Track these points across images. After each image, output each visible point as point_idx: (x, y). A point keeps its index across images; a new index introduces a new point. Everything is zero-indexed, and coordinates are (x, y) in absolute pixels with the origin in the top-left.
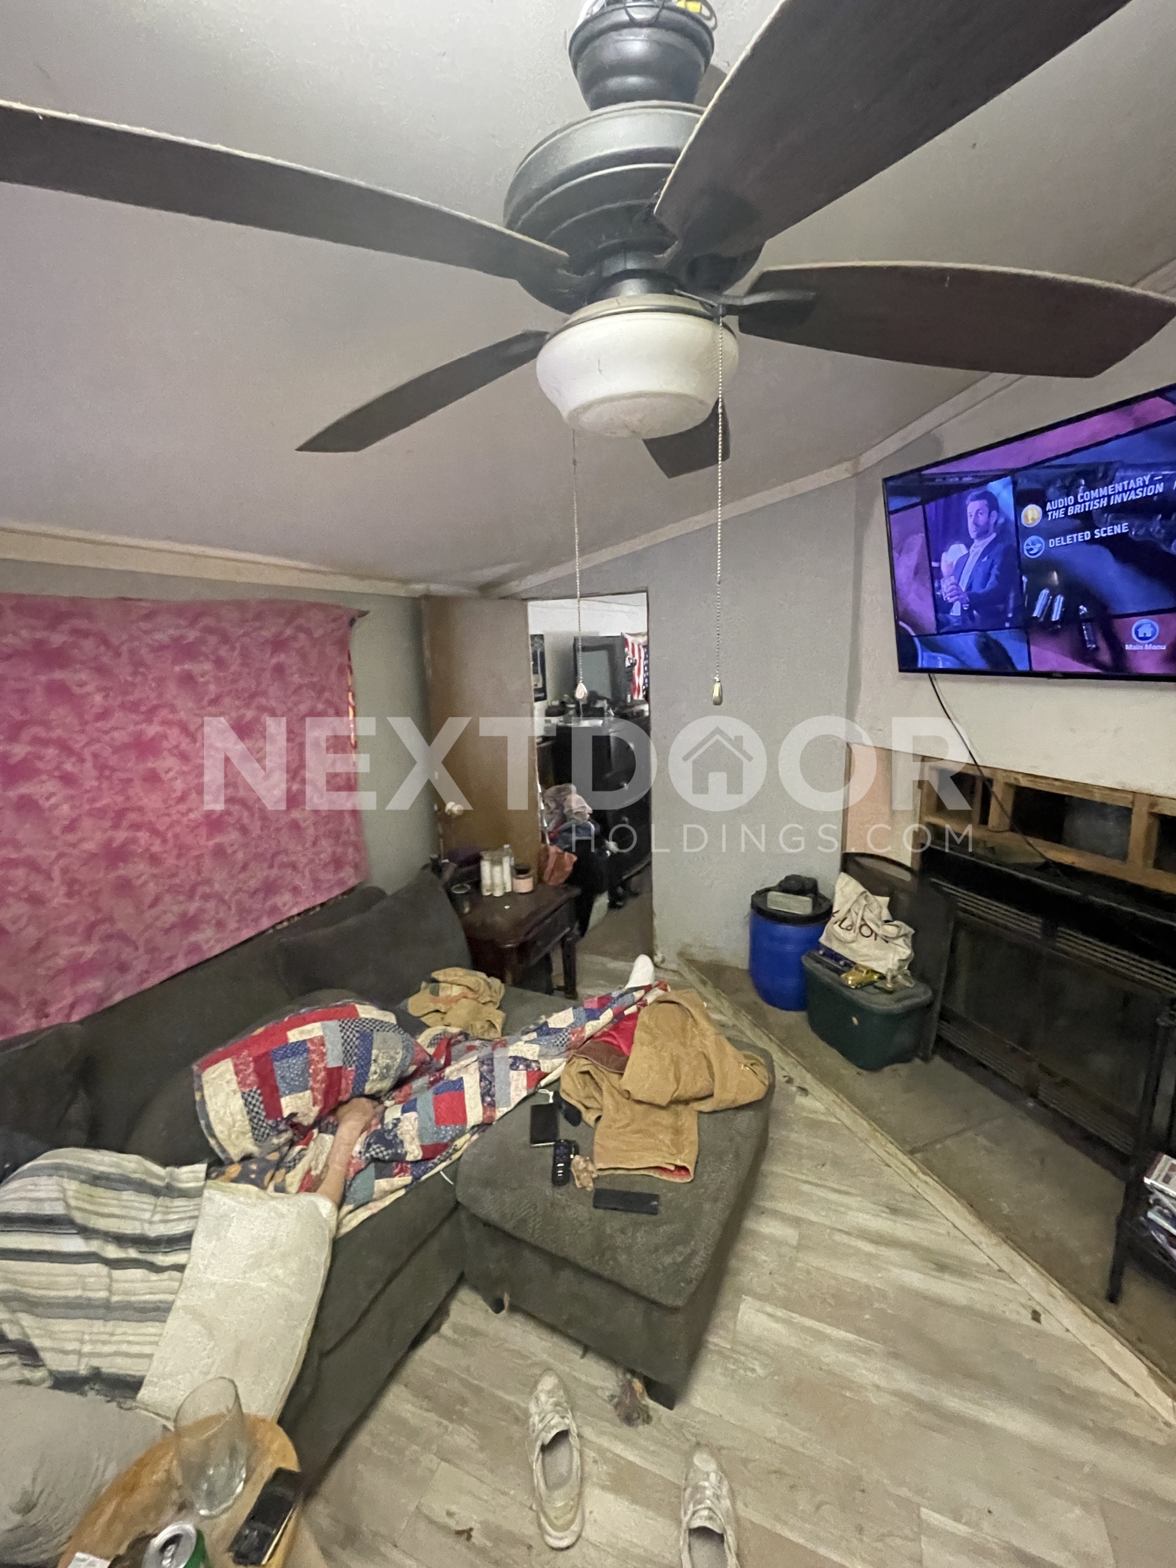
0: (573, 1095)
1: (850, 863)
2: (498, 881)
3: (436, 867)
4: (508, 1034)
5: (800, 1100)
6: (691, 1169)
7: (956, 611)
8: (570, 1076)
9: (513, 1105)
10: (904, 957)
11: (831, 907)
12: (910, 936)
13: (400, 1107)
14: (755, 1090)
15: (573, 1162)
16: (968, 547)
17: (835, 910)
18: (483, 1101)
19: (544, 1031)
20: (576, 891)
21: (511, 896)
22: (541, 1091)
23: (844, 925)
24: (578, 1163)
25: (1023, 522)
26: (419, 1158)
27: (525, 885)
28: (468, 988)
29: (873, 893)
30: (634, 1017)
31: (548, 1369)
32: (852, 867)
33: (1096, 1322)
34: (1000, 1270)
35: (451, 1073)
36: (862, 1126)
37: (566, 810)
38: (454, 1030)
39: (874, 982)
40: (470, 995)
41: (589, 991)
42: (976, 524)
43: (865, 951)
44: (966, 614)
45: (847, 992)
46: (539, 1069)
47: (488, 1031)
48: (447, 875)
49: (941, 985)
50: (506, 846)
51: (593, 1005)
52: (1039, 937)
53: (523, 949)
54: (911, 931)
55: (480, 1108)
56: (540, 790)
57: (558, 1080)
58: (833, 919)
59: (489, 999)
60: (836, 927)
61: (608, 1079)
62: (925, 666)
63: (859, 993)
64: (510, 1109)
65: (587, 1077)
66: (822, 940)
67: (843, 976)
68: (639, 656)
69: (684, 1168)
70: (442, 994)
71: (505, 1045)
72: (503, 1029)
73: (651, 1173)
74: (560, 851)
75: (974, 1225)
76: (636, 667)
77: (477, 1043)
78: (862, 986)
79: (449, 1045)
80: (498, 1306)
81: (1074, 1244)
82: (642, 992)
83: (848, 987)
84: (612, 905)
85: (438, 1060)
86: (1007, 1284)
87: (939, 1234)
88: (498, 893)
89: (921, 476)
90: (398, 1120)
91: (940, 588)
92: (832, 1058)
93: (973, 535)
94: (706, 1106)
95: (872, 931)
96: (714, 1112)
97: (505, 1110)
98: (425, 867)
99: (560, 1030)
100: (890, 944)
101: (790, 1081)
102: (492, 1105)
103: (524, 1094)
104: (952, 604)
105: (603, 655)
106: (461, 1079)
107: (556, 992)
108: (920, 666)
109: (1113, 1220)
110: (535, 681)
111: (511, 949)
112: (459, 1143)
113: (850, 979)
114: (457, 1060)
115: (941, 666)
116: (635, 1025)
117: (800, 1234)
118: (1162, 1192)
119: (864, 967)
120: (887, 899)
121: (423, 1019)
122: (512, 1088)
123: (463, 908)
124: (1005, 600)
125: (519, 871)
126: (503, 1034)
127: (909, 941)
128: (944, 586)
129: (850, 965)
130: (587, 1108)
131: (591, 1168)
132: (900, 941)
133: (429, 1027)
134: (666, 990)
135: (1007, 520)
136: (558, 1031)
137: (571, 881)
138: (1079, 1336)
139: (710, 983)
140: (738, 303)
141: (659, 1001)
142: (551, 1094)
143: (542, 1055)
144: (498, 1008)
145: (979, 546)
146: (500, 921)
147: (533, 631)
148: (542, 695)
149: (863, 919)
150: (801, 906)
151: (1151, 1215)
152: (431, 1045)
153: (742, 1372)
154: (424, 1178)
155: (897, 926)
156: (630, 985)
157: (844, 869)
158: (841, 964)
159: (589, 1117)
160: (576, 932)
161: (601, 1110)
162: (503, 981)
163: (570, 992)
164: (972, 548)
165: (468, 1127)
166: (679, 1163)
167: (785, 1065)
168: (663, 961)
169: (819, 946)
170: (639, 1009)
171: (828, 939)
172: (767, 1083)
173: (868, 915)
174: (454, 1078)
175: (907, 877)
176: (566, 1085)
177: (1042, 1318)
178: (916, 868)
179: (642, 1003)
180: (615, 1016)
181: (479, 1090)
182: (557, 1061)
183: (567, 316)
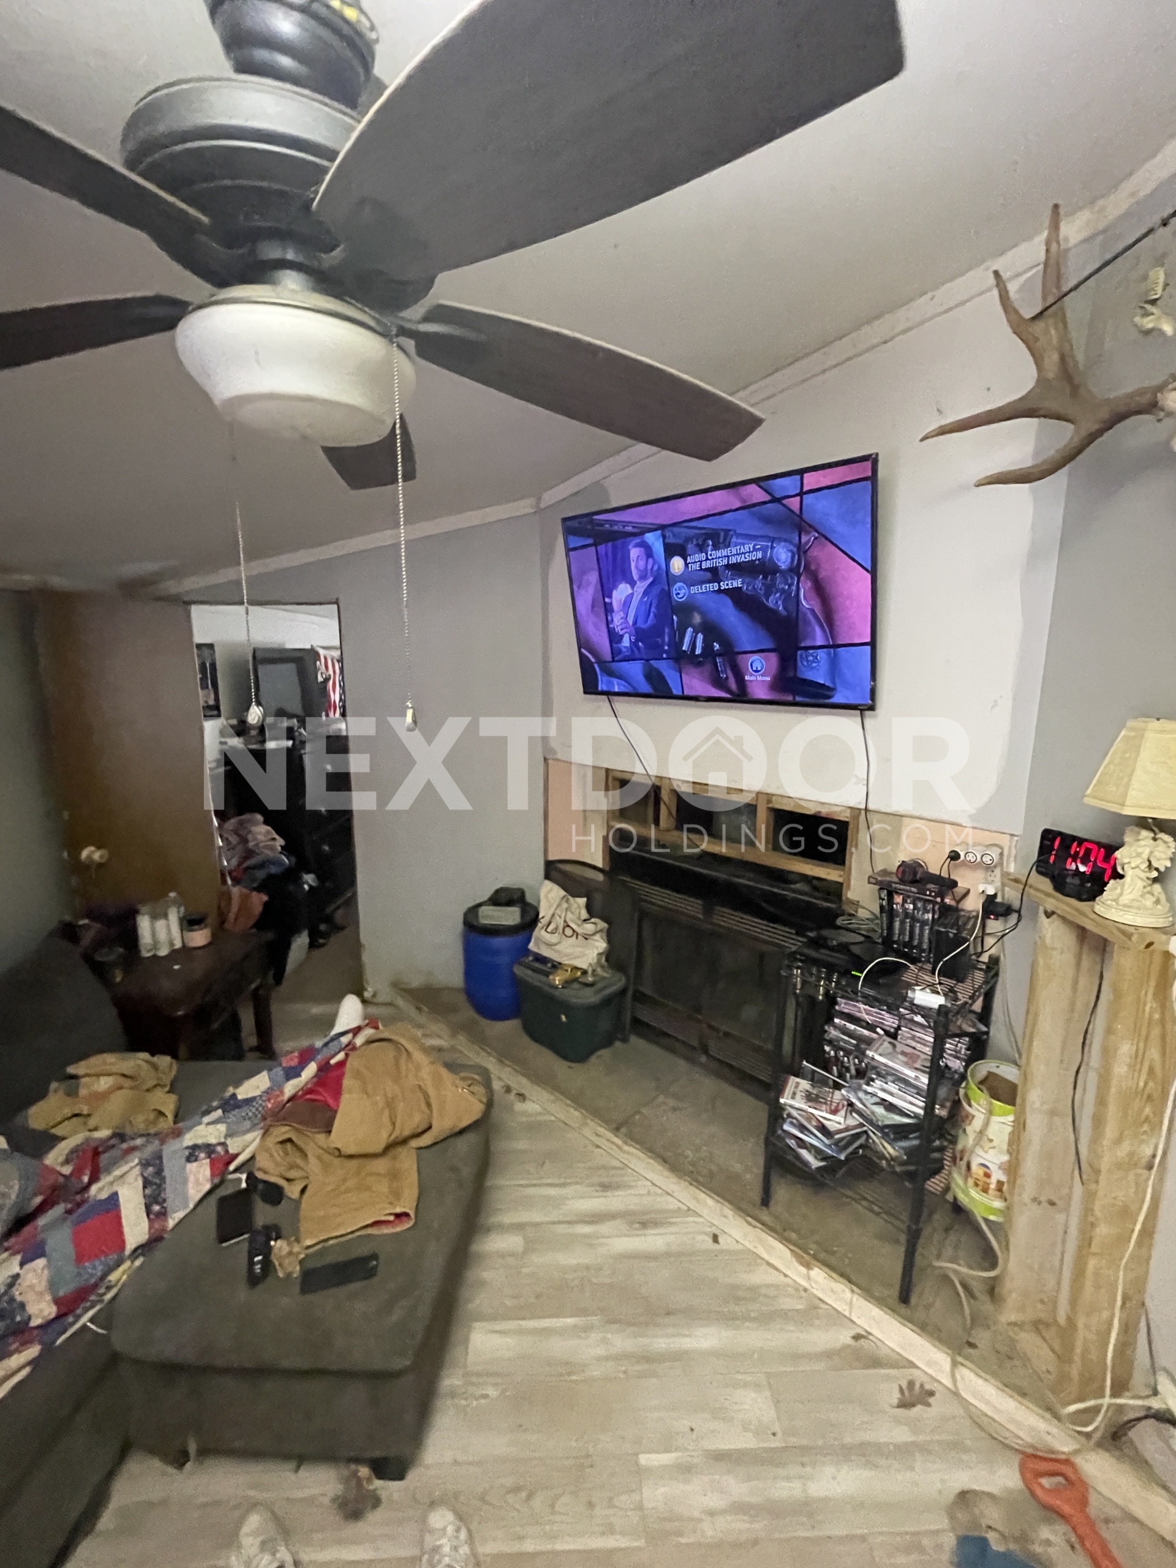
0: (271, 1171)
1: (553, 870)
2: (162, 936)
3: (69, 932)
4: (183, 1120)
5: (519, 1106)
6: (412, 1215)
7: (626, 642)
8: (268, 1150)
9: (191, 1206)
10: (601, 951)
11: (538, 914)
12: (605, 930)
13: (19, 1257)
14: (474, 1110)
15: (275, 1251)
16: (633, 587)
17: (540, 916)
18: (148, 1212)
19: (231, 1105)
20: (270, 936)
21: (184, 953)
22: (231, 1177)
23: (549, 930)
24: (280, 1248)
25: (672, 570)
26: (53, 1316)
27: (199, 938)
28: (124, 1075)
29: (574, 896)
30: (342, 1064)
31: (253, 1506)
32: (553, 874)
33: (755, 1227)
34: (689, 1209)
35: (98, 1191)
36: (574, 1115)
37: (251, 844)
38: (104, 1133)
39: (578, 978)
40: (127, 1083)
41: (287, 1045)
42: (637, 567)
43: (569, 950)
44: (634, 644)
45: (557, 993)
46: (227, 1151)
47: (154, 1123)
48: (87, 939)
49: (632, 971)
50: (172, 895)
51: (293, 1061)
52: (701, 916)
53: (202, 1015)
54: (604, 925)
55: (145, 1223)
56: (216, 823)
57: (252, 1158)
58: (540, 925)
59: (155, 1082)
60: (543, 932)
61: (315, 1142)
62: (605, 688)
63: (565, 991)
64: (188, 1210)
65: (289, 1145)
66: (532, 946)
67: (551, 977)
68: (334, 671)
69: (406, 1215)
70: (83, 1092)
71: (178, 1134)
72: (176, 1116)
73: (370, 1231)
74: (245, 891)
75: (667, 1177)
76: (331, 682)
77: (139, 1142)
78: (567, 983)
79: (96, 1153)
80: (180, 1459)
81: (738, 1167)
82: (350, 1036)
83: (556, 987)
84: (313, 945)
85: (79, 1178)
86: (696, 1219)
87: (641, 1195)
88: (163, 952)
89: (592, 522)
90: (16, 1277)
91: (612, 621)
92: (544, 1058)
93: (635, 577)
94: (426, 1140)
95: (574, 931)
96: (435, 1144)
97: (180, 1215)
98: (51, 935)
99: (253, 1099)
100: (589, 941)
101: (508, 1090)
102: (163, 1214)
103: (207, 1187)
104: (622, 636)
105: (290, 669)
106: (116, 1194)
107: (249, 1055)
108: (600, 688)
109: (762, 1137)
110: (205, 697)
111: (185, 1016)
112: (113, 1277)
113: (557, 979)
114: (108, 1171)
115: (616, 690)
116: (343, 1074)
117: (525, 1238)
118: (791, 1106)
119: (569, 965)
120: (585, 900)
121: (54, 1131)
122: (190, 1185)
123: (114, 977)
124: (662, 635)
125: (190, 922)
126: (175, 1122)
127: (604, 935)
128: (615, 620)
129: (556, 966)
130: (288, 1180)
131: (296, 1248)
132: (597, 937)
133: (63, 1138)
134: (377, 1028)
135: (659, 568)
136: (248, 1101)
137: (261, 924)
138: (747, 1244)
139: (425, 1009)
140: (413, 327)
141: (369, 1042)
142: (244, 1176)
143: (229, 1135)
144: (169, 1092)
145: (641, 586)
146: (166, 987)
147: (199, 638)
148: (215, 713)
149: (565, 921)
150: (510, 916)
151: (786, 1127)
152: (67, 1161)
153: (475, 1403)
154: (59, 1342)
155: (594, 923)
156: (338, 1029)
157: (547, 876)
158: (550, 966)
159: (292, 1191)
160: (271, 980)
161: (308, 1177)
162: (175, 1056)
163: (266, 1051)
164: (635, 588)
165: (128, 1250)
166: (398, 1210)
167: (502, 1076)
168: (374, 996)
169: (528, 952)
170: (347, 1055)
171: (536, 944)
172: (485, 1100)
173: (569, 916)
174: (104, 1195)
175: (600, 877)
176: (262, 1161)
177: (720, 1239)
178: (607, 868)
179: (351, 1047)
180: (320, 1069)
181: (142, 1201)
182: (249, 1137)
183: (215, 289)
